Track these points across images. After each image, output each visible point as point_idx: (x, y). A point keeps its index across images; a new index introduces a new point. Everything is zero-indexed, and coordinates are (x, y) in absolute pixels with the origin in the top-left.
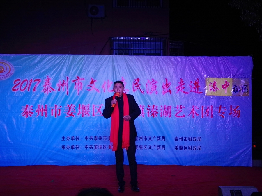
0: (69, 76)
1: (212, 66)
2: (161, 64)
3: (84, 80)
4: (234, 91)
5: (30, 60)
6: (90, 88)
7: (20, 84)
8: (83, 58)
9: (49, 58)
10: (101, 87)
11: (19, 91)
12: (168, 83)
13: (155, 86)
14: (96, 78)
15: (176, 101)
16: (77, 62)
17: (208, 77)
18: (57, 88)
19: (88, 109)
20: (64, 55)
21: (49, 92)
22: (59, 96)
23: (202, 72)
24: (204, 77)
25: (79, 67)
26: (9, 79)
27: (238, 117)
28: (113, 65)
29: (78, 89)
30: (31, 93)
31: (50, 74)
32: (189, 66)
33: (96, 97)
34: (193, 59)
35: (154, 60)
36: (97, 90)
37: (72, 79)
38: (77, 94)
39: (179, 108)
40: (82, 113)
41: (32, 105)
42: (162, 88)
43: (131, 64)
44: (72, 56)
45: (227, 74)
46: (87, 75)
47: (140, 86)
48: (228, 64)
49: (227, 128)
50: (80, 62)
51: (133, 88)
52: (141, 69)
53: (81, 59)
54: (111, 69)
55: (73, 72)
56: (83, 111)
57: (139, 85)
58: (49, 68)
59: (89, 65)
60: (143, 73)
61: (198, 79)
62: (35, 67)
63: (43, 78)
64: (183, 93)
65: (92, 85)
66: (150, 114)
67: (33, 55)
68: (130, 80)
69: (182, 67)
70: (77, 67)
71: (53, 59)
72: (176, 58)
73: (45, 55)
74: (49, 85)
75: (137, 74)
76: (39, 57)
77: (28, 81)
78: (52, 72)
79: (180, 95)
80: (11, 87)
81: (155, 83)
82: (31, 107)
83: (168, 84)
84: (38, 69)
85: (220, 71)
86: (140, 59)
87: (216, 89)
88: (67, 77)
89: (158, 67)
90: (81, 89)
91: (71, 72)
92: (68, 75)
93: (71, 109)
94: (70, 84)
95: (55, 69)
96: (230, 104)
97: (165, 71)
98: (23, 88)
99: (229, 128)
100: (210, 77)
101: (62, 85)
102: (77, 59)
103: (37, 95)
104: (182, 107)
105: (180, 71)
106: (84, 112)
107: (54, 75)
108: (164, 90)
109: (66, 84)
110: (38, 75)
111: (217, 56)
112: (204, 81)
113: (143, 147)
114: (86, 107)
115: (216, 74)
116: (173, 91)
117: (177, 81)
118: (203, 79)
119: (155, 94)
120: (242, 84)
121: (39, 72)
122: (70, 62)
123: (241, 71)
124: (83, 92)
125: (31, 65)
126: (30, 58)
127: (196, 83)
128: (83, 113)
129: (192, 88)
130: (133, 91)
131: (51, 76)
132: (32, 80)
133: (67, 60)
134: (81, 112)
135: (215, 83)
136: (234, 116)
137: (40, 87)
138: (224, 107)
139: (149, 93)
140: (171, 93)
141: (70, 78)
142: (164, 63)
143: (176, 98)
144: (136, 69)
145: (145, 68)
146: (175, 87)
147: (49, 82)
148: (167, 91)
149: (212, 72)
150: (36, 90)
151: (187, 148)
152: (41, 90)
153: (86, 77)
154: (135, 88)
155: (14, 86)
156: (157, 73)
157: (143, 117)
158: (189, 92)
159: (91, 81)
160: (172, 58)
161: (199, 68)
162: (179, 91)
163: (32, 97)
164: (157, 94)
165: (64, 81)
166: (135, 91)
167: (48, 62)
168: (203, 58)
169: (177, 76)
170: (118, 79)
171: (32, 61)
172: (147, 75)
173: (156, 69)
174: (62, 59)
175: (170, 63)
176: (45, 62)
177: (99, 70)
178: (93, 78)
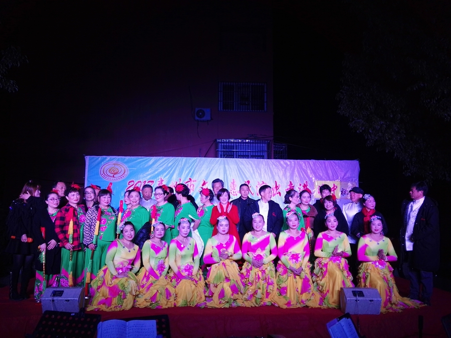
0: (182, 177)
1: (320, 170)
2: (271, 167)
3: (196, 182)
4: (342, 194)
5: (144, 162)
8: (195, 160)
9: (163, 160)
12: (277, 185)
16: (189, 165)
17: (316, 180)
20: (177, 158)
23: (310, 175)
24: (313, 180)
25: (191, 169)
26: (123, 180)
28: (225, 167)
32: (298, 169)
34: (302, 162)
35: (264, 163)
37: (184, 180)
43: (241, 166)
44: (184, 159)
46: (199, 177)
48: (335, 167)
50: (193, 164)
52: (252, 172)
54: (222, 171)
55: (185, 174)
58: (162, 170)
59: (201, 168)
60: (253, 176)
61: (307, 182)
62: (149, 169)
63: (157, 180)
67: (148, 158)
69: (292, 170)
70: (189, 169)
71: (166, 161)
72: (285, 162)
73: (159, 158)
75: (247, 177)
76: (153, 159)
77: (142, 182)
78: (165, 174)
84: (152, 171)
85: (327, 174)
86: (251, 162)
88: (180, 179)
89: (268, 169)
90: (193, 190)
91: (183, 174)
92: (180, 177)
95: (168, 171)
97: (274, 174)
100: (318, 180)
102: (190, 161)
105: (289, 174)
107: (167, 177)
110: (152, 176)
111: (325, 160)
112: (313, 184)
115: (323, 177)
117: (287, 183)
118: (311, 182)
121: (153, 173)
122: (182, 164)
123: (348, 175)
124: (195, 194)
125: (145, 167)
126: (144, 160)
127: (305, 186)
131: (164, 177)
132: (145, 181)
133: (180, 163)
140: (280, 195)
141: (182, 179)
142: (274, 166)
144: (246, 171)
145: (255, 171)
146: (284, 189)
149: (320, 175)
153: (198, 179)
155: (128, 187)
156: (267, 175)
159: (202, 183)
160: (282, 162)
161: (307, 172)
165: (176, 182)
167: (162, 164)
168: (311, 162)
169: (286, 179)
170: (229, 182)
171: (146, 163)
172: (257, 177)
173: (265, 172)
174: (175, 162)
175: (280, 166)
176: (158, 164)
177: (210, 172)
178: (205, 180)
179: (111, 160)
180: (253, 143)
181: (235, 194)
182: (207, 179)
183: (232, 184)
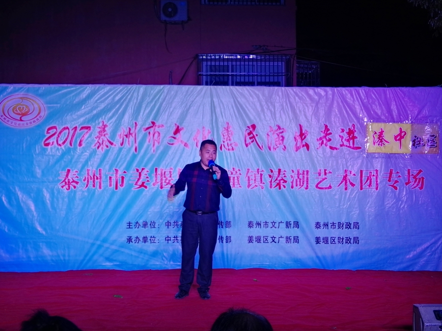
0: (139, 120)
1: (377, 104)
2: (292, 100)
3: (163, 128)
4: (413, 145)
5: (73, 94)
6: (173, 141)
7: (56, 135)
9: (106, 91)
10: (192, 139)
11: (55, 147)
12: (303, 132)
13: (282, 136)
14: (184, 124)
15: (317, 163)
16: (151, 98)
17: (370, 122)
18: (117, 141)
19: (170, 177)
20: (130, 86)
21: (105, 148)
22: (121, 154)
23: (360, 114)
24: (365, 122)
25: (154, 106)
26: (38, 126)
27: (421, 188)
28: (212, 102)
29: (154, 142)
30: (75, 149)
31: (106, 118)
32: (338, 104)
33: (184, 155)
34: (345, 91)
35: (280, 94)
36: (186, 145)
37: (143, 125)
38: (152, 151)
39: (321, 174)
40: (159, 183)
41: (76, 170)
42: (294, 141)
43: (242, 100)
44: (142, 88)
45: (401, 117)
46: (168, 119)
47: (256, 138)
48: (403, 98)
49: (402, 207)
50: (157, 97)
51: (245, 141)
52: (259, 109)
53: (158, 92)
54: (208, 108)
55: (145, 114)
56: (162, 179)
57: (255, 136)
58: (105, 108)
59: (172, 102)
60: (262, 116)
61: (354, 126)
62: (82, 106)
63: (96, 125)
64: (328, 149)
65: (177, 136)
66: (274, 184)
67: (79, 86)
68: (240, 127)
69: (328, 104)
70: (152, 105)
71: (110, 93)
72: (316, 91)
73: (97, 86)
74: (104, 135)
75: (252, 118)
76: (88, 89)
77: (70, 129)
78: (110, 114)
79: (324, 151)
80: (42, 139)
81: (283, 132)
82: (75, 173)
83: (304, 134)
84: (87, 109)
85: (390, 111)
86: (257, 92)
87: (384, 142)
88: (136, 123)
89: (287, 104)
90: (159, 143)
91: (141, 114)
92: (136, 118)
93: (142, 177)
94: (140, 134)
95: (114, 110)
96: (407, 167)
97: (298, 111)
98: (62, 142)
99: (406, 206)
100: (373, 122)
101: (126, 136)
102: (152, 91)
103: (85, 153)
104: (327, 172)
105: (324, 112)
106: (164, 181)
107: (114, 119)
108: (296, 144)
109: (134, 135)
110: (86, 118)
111: (385, 87)
112: (364, 129)
113: (262, 239)
114: (166, 173)
115: (383, 117)
116: (313, 145)
117: (319, 128)
118: (362, 125)
119: (282, 151)
120: (427, 134)
121: (88, 114)
122: (139, 98)
123: (425, 112)
124: (161, 148)
125: (75, 102)
126: (72, 91)
127: (351, 132)
128: (161, 183)
129: (343, 140)
130: (245, 146)
131: (108, 121)
132: (76, 128)
133: (135, 94)
134: (158, 181)
135: (382, 132)
136: (413, 187)
137: (89, 139)
138: (398, 173)
139: (272, 149)
140: (308, 149)
141: (140, 123)
142: (297, 98)
143: (317, 158)
144: (250, 108)
145: (265, 108)
146: (316, 138)
147: (104, 131)
148: (301, 146)
150: (84, 145)
151: (336, 240)
152: (91, 144)
153: (166, 123)
154: (249, 141)
155: (47, 137)
156: (285, 114)
157: (262, 188)
158: (338, 146)
159: (174, 128)
160: (311, 91)
161: (355, 108)
162: (321, 145)
163: (76, 156)
164: (284, 150)
165: (130, 129)
166: (249, 146)
167: (104, 98)
168: (362, 91)
169: (318, 120)
170: (220, 126)
171: (76, 95)
172: (268, 118)
173: (283, 108)
174: (127, 93)
175: (307, 99)
176: (96, 98)
177: (188, 110)
178: (178, 124)
179: (15, 91)
180: (261, 60)
181: (230, 147)
182: (181, 123)
183: (226, 131)
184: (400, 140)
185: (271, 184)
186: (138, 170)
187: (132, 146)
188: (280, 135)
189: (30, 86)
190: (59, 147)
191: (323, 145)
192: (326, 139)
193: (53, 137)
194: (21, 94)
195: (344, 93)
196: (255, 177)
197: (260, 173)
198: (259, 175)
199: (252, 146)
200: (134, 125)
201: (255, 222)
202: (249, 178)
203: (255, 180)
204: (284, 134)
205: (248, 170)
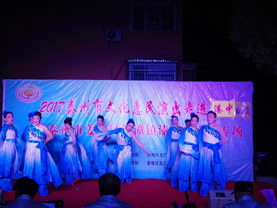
1: (217, 91)
2: (171, 88)
3: (103, 103)
4: (236, 113)
5: (56, 85)
6: (108, 110)
7: (47, 107)
8: (102, 82)
9: (73, 83)
10: (118, 108)
11: (46, 112)
14: (114, 101)
16: (97, 87)
17: (213, 100)
18: (79, 110)
20: (85, 81)
21: (72, 113)
22: (81, 116)
23: (207, 96)
25: (98, 91)
26: (38, 101)
27: (240, 136)
28: (129, 89)
29: (98, 110)
30: (56, 113)
31: (73, 97)
32: (196, 90)
33: (113, 117)
34: (200, 84)
35: (165, 85)
36: (114, 112)
41: (57, 125)
42: (172, 110)
44: (92, 81)
45: (230, 98)
46: (105, 98)
47: (152, 108)
48: (231, 88)
49: (230, 146)
50: (100, 87)
51: (146, 110)
52: (154, 93)
53: (100, 84)
54: (126, 92)
55: (93, 96)
58: (72, 92)
59: (107, 89)
60: (155, 97)
61: (204, 102)
62: (60, 91)
63: (67, 101)
65: (110, 107)
66: (162, 133)
67: (59, 81)
68: (143, 102)
69: (190, 91)
70: (97, 90)
71: (75, 84)
72: (184, 83)
73: (68, 81)
74: (72, 107)
75: (150, 97)
76: (64, 82)
77: (54, 104)
78: (75, 96)
79: (188, 116)
80: (39, 109)
82: (56, 127)
83: (177, 106)
84: (63, 93)
85: (223, 94)
86: (153, 84)
87: (220, 111)
88: (88, 100)
89: (168, 91)
90: (100, 110)
91: (91, 95)
92: (89, 97)
93: (91, 129)
94: (90, 106)
95: (77, 93)
96: (233, 125)
97: (174, 95)
98: (49, 110)
99: (232, 146)
100: (215, 100)
101: (83, 107)
102: (97, 83)
103: (62, 116)
105: (188, 95)
107: (76, 98)
108: (174, 111)
109: (87, 106)
110: (62, 98)
111: (221, 81)
112: (210, 104)
113: (155, 163)
115: (220, 98)
116: (182, 112)
117: (186, 103)
118: (209, 101)
119: (166, 115)
120: (244, 107)
121: (64, 95)
122: (90, 87)
124: (102, 113)
125: (56, 89)
126: (55, 83)
127: (203, 106)
129: (199, 110)
130: (146, 113)
131: (74, 99)
132: (57, 102)
133: (88, 85)
135: (219, 106)
136: (236, 135)
137: (64, 108)
138: (228, 127)
139: (160, 114)
140: (180, 115)
141: (90, 100)
142: (174, 87)
144: (149, 92)
145: (157, 92)
146: (184, 109)
147: (72, 104)
148: (176, 113)
149: (217, 96)
150: (61, 112)
152: (65, 111)
153: (104, 100)
154: (148, 110)
155: (42, 107)
156: (168, 96)
157: (155, 135)
158: (196, 113)
159: (108, 103)
161: (205, 92)
163: (57, 118)
165: (85, 103)
166: (148, 113)
167: (72, 87)
168: (208, 83)
169: (185, 99)
170: (133, 102)
172: (158, 98)
173: (166, 93)
174: (84, 84)
175: (179, 88)
176: (68, 87)
177: (116, 93)
178: (110, 101)
179: (25, 83)
181: (138, 113)
182: (112, 100)
183: (136, 105)
184: (229, 110)
185: (160, 133)
186: (89, 125)
187: (86, 112)
188: (165, 107)
189: (33, 80)
190: (48, 113)
191: (188, 113)
192: (189, 110)
193: (45, 107)
194: (29, 84)
195: (199, 84)
196: (151, 129)
197: (154, 127)
198: (154, 128)
199: (150, 113)
200: (88, 101)
201: (151, 154)
202: (148, 130)
203: (151, 131)
204: (167, 106)
205: (148, 125)
